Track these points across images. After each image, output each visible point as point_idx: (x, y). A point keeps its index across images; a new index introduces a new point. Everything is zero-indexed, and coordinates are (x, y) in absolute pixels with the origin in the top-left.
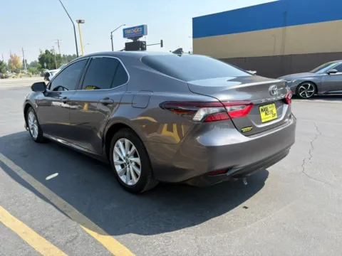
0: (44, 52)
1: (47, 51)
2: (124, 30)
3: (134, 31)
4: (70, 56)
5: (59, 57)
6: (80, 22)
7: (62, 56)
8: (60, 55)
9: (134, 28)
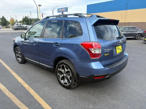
0: (24, 17)
1: (26, 17)
2: (58, 9)
3: (62, 10)
4: (35, 19)
5: (30, 19)
6: (39, 6)
7: (32, 19)
8: (31, 19)
9: (62, 8)
